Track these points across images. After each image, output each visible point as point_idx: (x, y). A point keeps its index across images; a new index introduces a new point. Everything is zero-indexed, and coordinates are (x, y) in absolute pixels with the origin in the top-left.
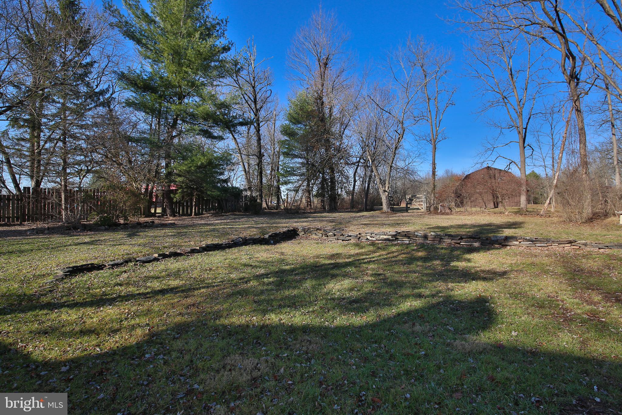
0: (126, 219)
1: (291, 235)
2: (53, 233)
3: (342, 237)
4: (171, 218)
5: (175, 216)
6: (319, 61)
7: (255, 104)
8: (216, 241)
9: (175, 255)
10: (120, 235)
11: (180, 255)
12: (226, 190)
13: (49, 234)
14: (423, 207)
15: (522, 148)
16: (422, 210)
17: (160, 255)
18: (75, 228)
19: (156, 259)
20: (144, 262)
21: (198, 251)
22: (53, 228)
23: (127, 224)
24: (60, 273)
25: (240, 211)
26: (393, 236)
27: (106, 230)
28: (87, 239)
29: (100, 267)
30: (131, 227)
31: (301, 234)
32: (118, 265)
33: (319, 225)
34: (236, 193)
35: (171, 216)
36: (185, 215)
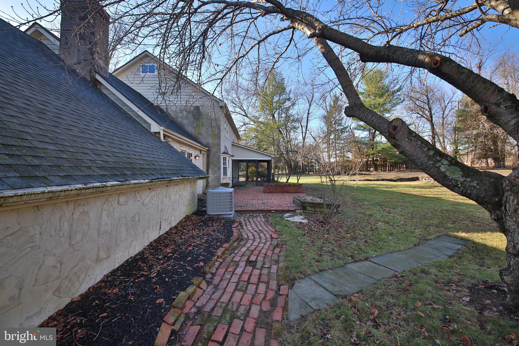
1: (415, 179)
4: (375, 172)
5: (377, 171)
31: (421, 179)
36: (384, 171)
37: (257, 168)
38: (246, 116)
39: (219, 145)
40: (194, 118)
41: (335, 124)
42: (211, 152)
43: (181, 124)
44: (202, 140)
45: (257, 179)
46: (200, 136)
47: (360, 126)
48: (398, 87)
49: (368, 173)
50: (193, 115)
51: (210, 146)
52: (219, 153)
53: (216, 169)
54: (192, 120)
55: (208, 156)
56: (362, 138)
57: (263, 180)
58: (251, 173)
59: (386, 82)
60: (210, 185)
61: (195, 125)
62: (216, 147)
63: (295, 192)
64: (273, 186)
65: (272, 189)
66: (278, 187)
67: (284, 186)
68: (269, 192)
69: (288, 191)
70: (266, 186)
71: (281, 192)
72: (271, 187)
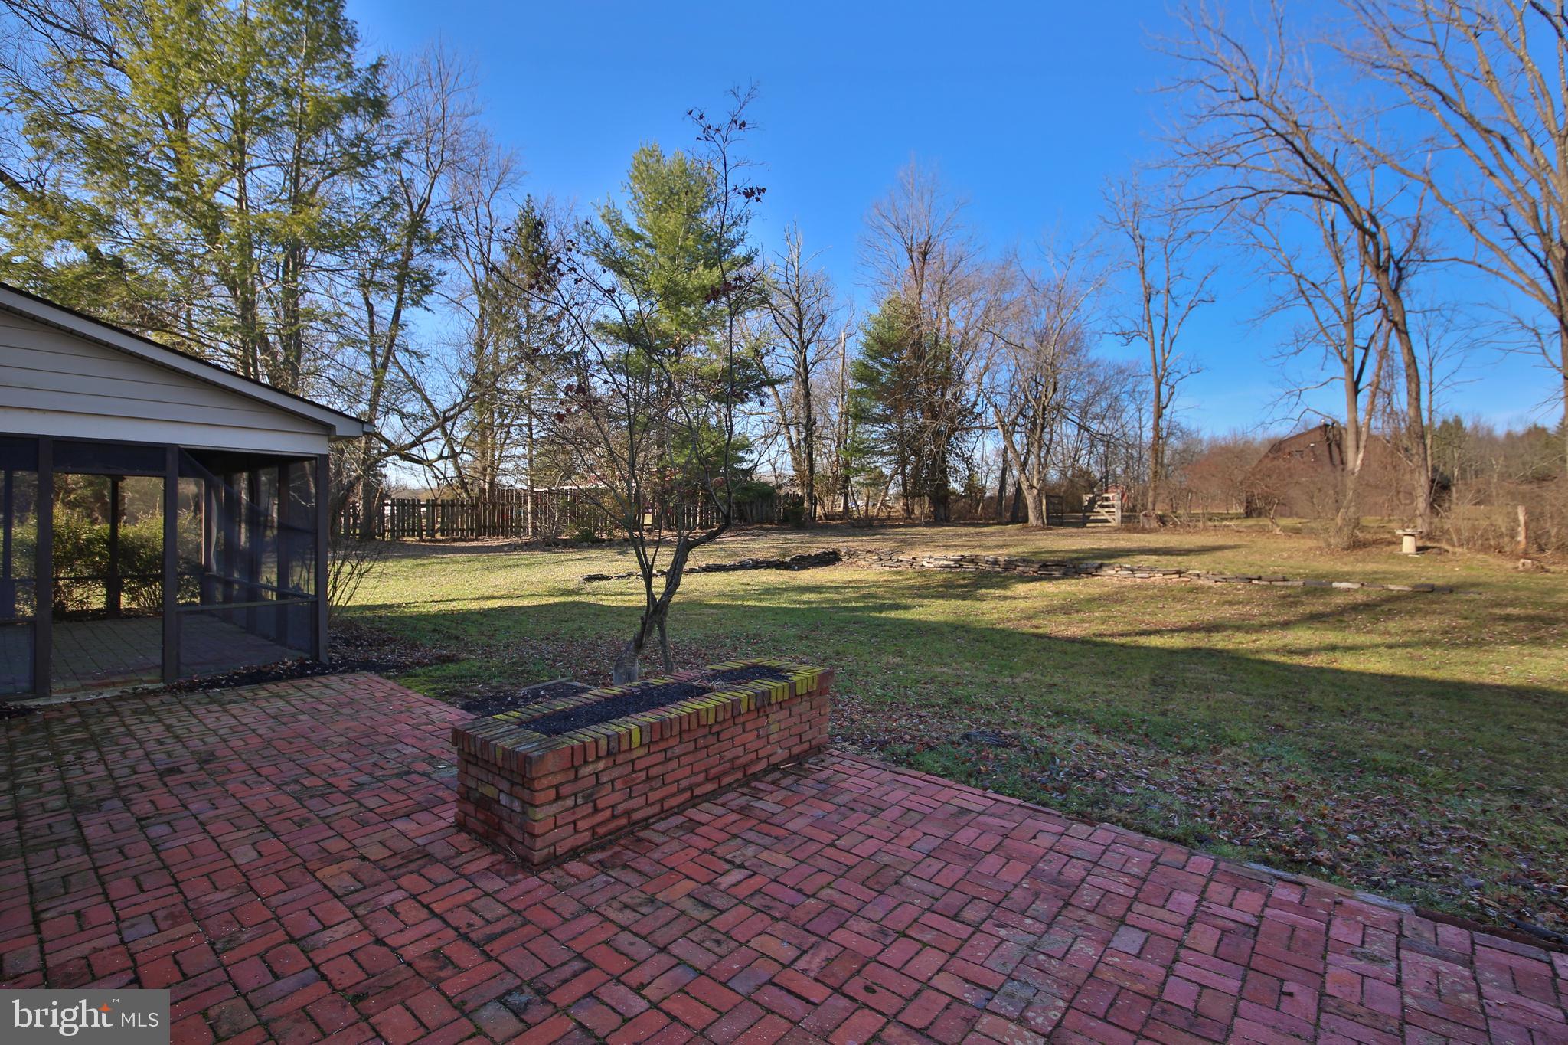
0: (610, 533)
1: (830, 559)
2: (535, 549)
3: (890, 563)
6: (910, 251)
7: (801, 333)
8: (719, 562)
10: (610, 553)
12: (747, 489)
14: (1115, 517)
15: (1352, 394)
16: (1113, 524)
21: (698, 571)
23: (612, 540)
24: (582, 580)
25: (771, 523)
26: (956, 561)
31: (844, 558)
33: (873, 546)
34: (766, 494)
63: (795, 750)
64: (631, 749)
65: (618, 785)
66: (677, 751)
67: (726, 725)
68: (594, 834)
69: (752, 761)
70: (559, 779)
71: (698, 791)
72: (615, 765)
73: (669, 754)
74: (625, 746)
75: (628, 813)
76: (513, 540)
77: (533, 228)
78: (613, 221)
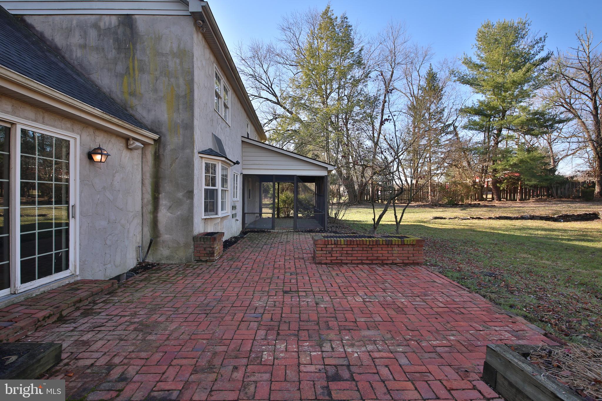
0: (462, 201)
1: (591, 217)
4: (497, 202)
5: (500, 200)
9: (479, 218)
11: (482, 219)
12: (548, 178)
13: (424, 207)
17: (471, 218)
18: (436, 206)
19: (469, 219)
20: (463, 219)
22: (426, 205)
23: (463, 204)
24: (432, 218)
27: (451, 207)
28: (441, 210)
29: (445, 218)
30: (465, 206)
31: (601, 218)
32: (451, 219)
35: (497, 200)
36: (511, 200)
37: (296, 192)
38: (278, 103)
39: (189, 127)
40: (119, 49)
41: (430, 119)
42: (164, 146)
43: (80, 65)
44: (141, 113)
45: (296, 214)
46: (134, 101)
47: (475, 123)
48: (543, 54)
49: (481, 203)
50: (116, 40)
51: (164, 130)
52: (188, 151)
53: (180, 195)
54: (112, 54)
55: (157, 158)
56: (477, 143)
57: (308, 215)
58: (284, 202)
59: (523, 45)
60: (161, 239)
61: (120, 68)
62: (181, 131)
63: (405, 261)
64: (341, 244)
65: (338, 252)
66: (356, 249)
67: (374, 246)
68: (331, 262)
69: (385, 260)
70: (322, 246)
71: (363, 261)
72: (337, 247)
73: (354, 249)
74: (339, 243)
75: (341, 260)
76: (420, 203)
77: (432, 77)
78: (468, 62)
